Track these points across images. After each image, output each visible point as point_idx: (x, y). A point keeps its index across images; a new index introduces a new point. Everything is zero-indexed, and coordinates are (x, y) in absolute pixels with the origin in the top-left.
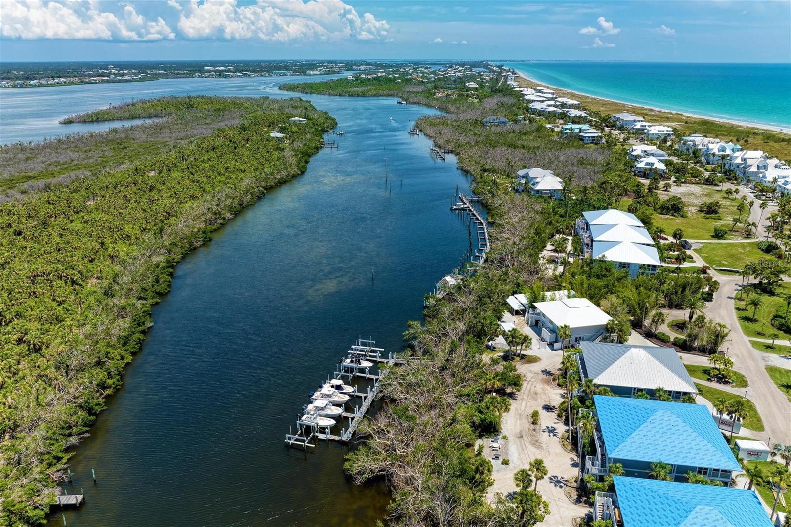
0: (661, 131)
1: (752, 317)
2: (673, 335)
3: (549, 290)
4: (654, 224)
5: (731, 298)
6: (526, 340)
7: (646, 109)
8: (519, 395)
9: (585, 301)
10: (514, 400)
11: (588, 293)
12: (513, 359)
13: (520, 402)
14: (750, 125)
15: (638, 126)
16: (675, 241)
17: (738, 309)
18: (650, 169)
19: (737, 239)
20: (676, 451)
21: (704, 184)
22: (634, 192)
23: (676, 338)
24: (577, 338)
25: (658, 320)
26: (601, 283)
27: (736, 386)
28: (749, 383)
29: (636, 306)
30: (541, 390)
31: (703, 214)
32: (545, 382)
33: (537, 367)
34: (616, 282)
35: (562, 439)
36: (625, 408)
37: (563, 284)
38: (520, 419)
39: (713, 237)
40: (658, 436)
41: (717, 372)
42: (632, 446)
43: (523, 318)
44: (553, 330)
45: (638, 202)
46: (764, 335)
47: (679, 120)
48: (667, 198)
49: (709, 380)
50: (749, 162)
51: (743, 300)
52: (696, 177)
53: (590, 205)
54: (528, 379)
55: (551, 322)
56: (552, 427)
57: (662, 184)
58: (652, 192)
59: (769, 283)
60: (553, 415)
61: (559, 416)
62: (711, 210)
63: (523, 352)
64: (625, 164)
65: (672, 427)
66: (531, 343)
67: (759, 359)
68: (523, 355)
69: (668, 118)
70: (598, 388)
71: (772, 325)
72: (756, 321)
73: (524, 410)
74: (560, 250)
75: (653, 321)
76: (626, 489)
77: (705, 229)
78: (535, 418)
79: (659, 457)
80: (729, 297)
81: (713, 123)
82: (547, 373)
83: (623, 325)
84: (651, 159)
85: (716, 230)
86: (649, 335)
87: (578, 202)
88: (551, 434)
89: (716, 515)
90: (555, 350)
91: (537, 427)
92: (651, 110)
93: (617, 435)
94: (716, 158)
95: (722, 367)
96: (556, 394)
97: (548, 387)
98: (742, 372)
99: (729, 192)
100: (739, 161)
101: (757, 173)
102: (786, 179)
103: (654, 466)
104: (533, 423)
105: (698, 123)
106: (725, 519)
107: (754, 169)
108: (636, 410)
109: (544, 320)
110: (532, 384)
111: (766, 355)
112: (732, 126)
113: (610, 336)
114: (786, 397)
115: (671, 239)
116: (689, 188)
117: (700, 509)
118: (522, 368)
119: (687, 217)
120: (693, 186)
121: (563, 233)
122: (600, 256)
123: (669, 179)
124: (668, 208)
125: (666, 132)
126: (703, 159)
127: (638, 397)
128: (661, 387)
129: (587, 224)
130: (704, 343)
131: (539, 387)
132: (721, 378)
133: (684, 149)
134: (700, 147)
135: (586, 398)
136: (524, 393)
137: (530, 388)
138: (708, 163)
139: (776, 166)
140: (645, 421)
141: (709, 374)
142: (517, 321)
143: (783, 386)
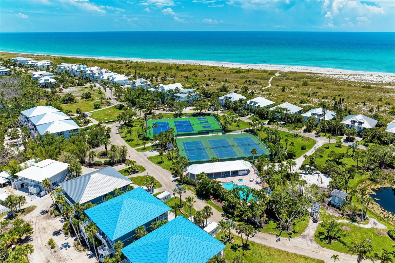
0: (44, 64)
1: (130, 139)
2: (103, 161)
3: (21, 163)
4: (64, 109)
5: (118, 133)
6: (21, 199)
7: (30, 55)
8: (33, 236)
9: (49, 161)
10: (30, 241)
11: (47, 156)
12: (16, 216)
13: (36, 240)
14: (85, 57)
15: (30, 63)
16: (78, 115)
17: (123, 137)
18: (48, 83)
19: (106, 107)
20: (142, 217)
21: (77, 86)
22: (44, 96)
23: (105, 161)
24: (53, 184)
25: (93, 156)
26: (52, 147)
27: (141, 172)
28: (145, 168)
29: (78, 152)
30: (47, 225)
31: (84, 99)
32: (47, 219)
33: (36, 212)
34: (60, 144)
35: (75, 246)
36: (106, 209)
37: (28, 156)
38: (41, 251)
39: (94, 108)
40: (130, 214)
41: (131, 169)
42: (121, 228)
43: (10, 187)
44: (37, 185)
45: (50, 100)
46: (139, 145)
47: (51, 59)
48: (63, 96)
49: (129, 174)
50: (94, 72)
51: (123, 133)
52: (73, 83)
53: (22, 107)
54: (34, 223)
55: (32, 181)
56: (65, 243)
57: (57, 89)
58: (54, 94)
59: (129, 122)
60: (62, 235)
61: (66, 234)
62: (87, 97)
63: (22, 208)
64: (32, 83)
65: (134, 206)
66: (25, 199)
67: (143, 156)
68: (22, 209)
69: (44, 58)
70: (84, 206)
71: (140, 139)
72: (133, 140)
73: (42, 244)
74: (16, 137)
75: (90, 157)
76: (132, 253)
77: (89, 106)
78: (52, 244)
79: (136, 225)
80: (116, 134)
81: (67, 58)
82: (43, 212)
83: (77, 165)
84: (46, 78)
85: (95, 105)
86: (90, 165)
87: (14, 108)
88: (67, 248)
89: (179, 237)
90: (43, 196)
91: (56, 249)
92: (33, 55)
93: (110, 226)
94: (78, 73)
95: (132, 166)
96: (57, 222)
97: (49, 221)
98: (140, 165)
99: (91, 87)
100: (89, 72)
101: (99, 77)
102: (113, 77)
103: (136, 231)
104: (52, 248)
105: (60, 59)
106: (183, 237)
107: (97, 75)
108: (112, 207)
109: (27, 181)
110: (39, 224)
111: (144, 153)
112: (77, 59)
113: (72, 174)
114: (161, 168)
115: (76, 115)
116: (72, 89)
117: (172, 239)
118: (26, 218)
119: (78, 102)
120: (73, 88)
121: (14, 127)
122: (45, 132)
123: (60, 86)
124: (67, 100)
125: (47, 64)
126: (72, 75)
127: (107, 200)
128: (116, 188)
129: (27, 118)
130: (118, 158)
131: (44, 223)
132: (134, 171)
133: (60, 71)
134: (68, 69)
135: (79, 215)
136: (36, 233)
137: (38, 227)
138: (75, 76)
139: (106, 72)
140: (120, 210)
141: (128, 172)
142: (7, 190)
143: (157, 163)
